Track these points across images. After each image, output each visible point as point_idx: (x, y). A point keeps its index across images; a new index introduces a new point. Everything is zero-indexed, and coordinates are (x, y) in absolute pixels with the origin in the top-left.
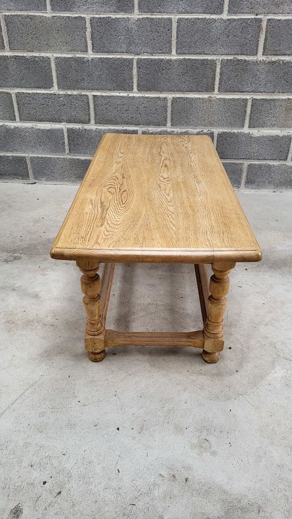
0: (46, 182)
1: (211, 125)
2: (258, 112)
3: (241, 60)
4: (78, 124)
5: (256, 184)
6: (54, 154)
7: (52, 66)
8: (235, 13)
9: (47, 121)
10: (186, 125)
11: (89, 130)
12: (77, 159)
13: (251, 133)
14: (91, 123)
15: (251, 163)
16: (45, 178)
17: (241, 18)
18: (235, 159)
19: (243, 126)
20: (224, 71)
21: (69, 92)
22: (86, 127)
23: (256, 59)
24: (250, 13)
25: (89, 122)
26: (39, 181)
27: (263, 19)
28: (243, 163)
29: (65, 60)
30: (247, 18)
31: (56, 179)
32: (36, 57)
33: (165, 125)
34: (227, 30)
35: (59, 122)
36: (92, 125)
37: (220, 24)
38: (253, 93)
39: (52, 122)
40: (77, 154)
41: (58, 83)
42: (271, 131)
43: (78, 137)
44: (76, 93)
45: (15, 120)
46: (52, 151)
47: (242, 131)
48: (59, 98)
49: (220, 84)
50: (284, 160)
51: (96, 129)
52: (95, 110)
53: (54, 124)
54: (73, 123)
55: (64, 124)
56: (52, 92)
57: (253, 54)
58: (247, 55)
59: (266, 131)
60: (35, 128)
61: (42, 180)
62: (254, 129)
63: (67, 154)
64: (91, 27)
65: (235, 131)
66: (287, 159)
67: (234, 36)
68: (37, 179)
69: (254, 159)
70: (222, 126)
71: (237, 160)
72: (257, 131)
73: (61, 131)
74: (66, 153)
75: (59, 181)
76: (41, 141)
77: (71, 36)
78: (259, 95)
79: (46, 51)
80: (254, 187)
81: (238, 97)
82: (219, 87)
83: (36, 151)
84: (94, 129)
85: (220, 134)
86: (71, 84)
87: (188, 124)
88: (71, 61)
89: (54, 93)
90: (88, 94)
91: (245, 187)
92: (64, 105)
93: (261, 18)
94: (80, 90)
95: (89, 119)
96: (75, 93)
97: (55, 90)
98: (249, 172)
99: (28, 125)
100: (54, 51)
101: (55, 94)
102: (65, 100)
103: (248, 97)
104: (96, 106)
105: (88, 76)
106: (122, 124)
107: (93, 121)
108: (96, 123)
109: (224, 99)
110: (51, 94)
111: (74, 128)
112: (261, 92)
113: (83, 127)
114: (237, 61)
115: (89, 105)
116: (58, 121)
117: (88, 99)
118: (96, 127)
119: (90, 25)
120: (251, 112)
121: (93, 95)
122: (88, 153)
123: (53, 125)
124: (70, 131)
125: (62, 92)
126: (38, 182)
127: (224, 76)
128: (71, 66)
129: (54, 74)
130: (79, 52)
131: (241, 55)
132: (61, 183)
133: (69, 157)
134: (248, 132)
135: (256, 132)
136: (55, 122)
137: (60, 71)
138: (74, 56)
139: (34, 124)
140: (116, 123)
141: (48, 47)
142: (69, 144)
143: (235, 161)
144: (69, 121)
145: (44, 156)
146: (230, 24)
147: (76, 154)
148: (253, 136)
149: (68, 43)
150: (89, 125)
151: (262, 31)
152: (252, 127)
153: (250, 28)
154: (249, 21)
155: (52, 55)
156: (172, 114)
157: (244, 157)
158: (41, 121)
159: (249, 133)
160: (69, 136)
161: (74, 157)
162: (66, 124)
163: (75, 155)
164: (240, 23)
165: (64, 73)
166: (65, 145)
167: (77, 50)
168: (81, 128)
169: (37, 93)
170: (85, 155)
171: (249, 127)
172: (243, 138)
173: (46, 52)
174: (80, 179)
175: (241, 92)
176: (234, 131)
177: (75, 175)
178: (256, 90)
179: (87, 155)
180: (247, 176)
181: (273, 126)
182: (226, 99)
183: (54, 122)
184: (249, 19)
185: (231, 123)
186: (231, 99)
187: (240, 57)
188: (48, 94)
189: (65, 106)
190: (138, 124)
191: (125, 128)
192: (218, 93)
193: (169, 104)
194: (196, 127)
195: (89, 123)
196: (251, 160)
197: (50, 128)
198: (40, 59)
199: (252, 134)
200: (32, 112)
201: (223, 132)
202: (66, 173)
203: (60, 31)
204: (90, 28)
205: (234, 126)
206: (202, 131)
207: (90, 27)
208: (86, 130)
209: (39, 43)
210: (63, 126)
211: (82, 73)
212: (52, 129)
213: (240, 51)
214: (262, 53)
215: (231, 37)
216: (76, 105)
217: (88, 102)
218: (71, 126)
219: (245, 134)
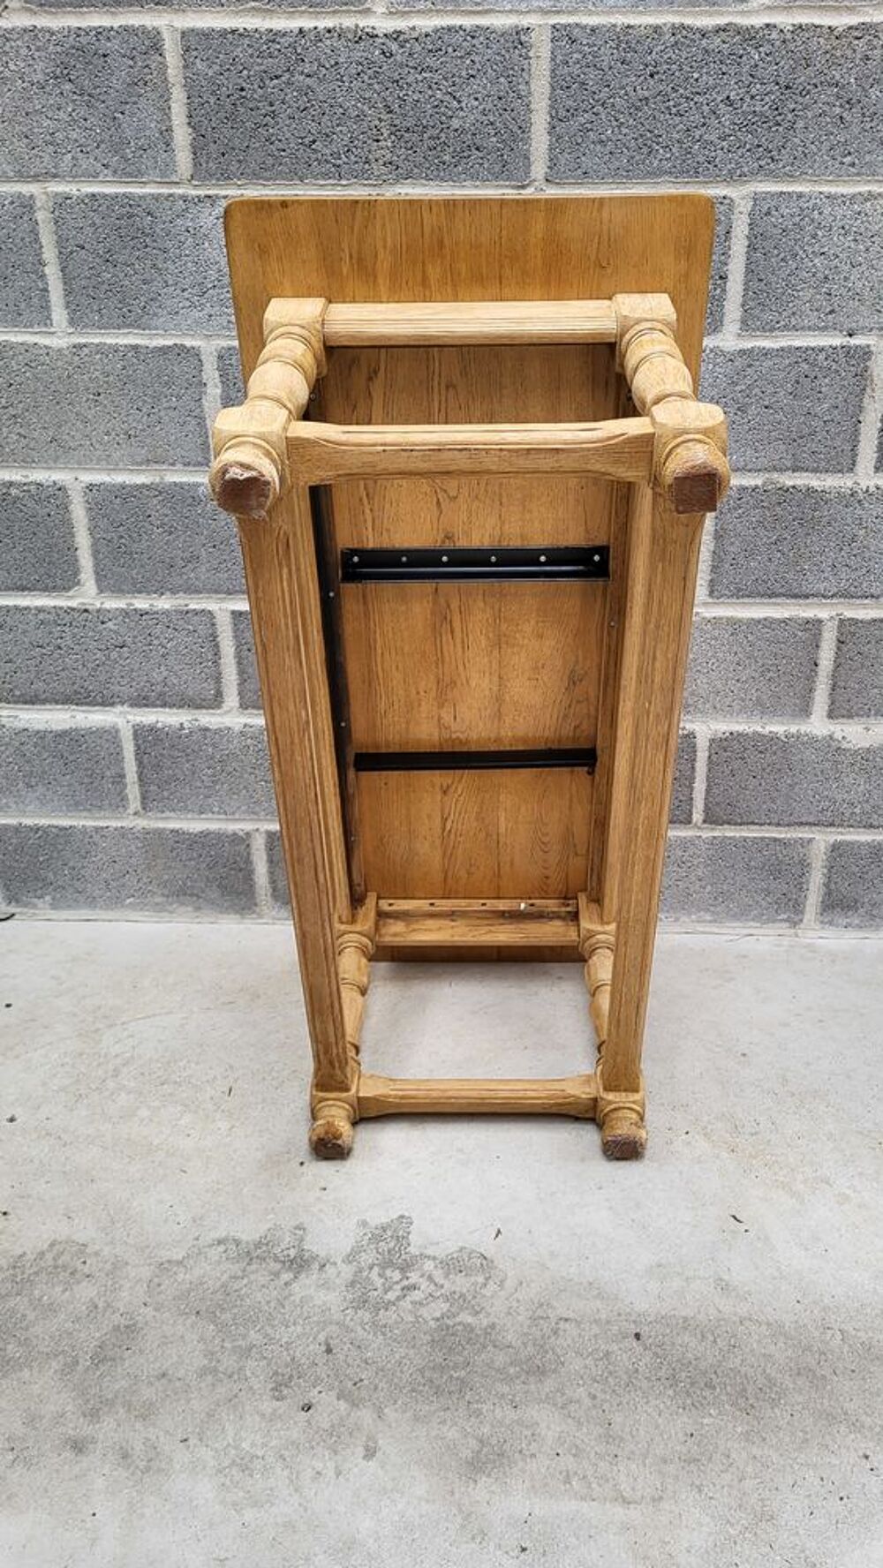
0: (53, 914)
2: (863, 665)
3: (794, 487)
4: (175, 710)
5: (861, 911)
6: (84, 814)
7: (74, 515)
8: (769, 329)
9: (57, 702)
11: (216, 732)
12: (172, 831)
13: (838, 735)
14: (225, 707)
15: (839, 838)
16: (48, 898)
17: (790, 348)
18: (778, 825)
19: (805, 711)
20: (731, 527)
21: (141, 603)
22: (208, 719)
23: (849, 484)
24: (825, 328)
25: (216, 701)
26: (25, 910)
27: (873, 349)
28: (810, 841)
29: (124, 493)
30: (812, 345)
31: (92, 902)
32: (11, 484)
34: (737, 388)
35: (103, 704)
36: (229, 711)
37: (711, 366)
38: (842, 600)
39: (77, 704)
40: (172, 814)
41: (97, 573)
43: (176, 753)
44: (167, 606)
46: (76, 806)
47: (804, 728)
48: (103, 623)
49: (714, 569)
51: (245, 726)
52: (239, 663)
53: (83, 711)
54: (156, 706)
55: (121, 713)
56: (74, 603)
57: (839, 468)
58: (815, 471)
60: (8, 725)
61: (35, 906)
62: (851, 721)
63: (135, 814)
64: (222, 382)
65: (778, 728)
67: (766, 407)
68: (17, 901)
69: (852, 826)
70: (729, 711)
71: (787, 828)
73: (112, 734)
74: (131, 811)
75: (101, 907)
76: (32, 771)
77: (145, 410)
78: (865, 606)
79: (53, 462)
80: (857, 922)
81: (786, 615)
82: (711, 581)
83: (14, 806)
84: (237, 728)
85: (721, 740)
86: (148, 575)
88: (148, 496)
89: (84, 607)
90: (212, 605)
91: (822, 922)
92: (121, 647)
93: (868, 346)
94: (181, 594)
95: (219, 695)
96: (164, 603)
97: (87, 594)
98: (834, 871)
100: (82, 465)
101: (86, 611)
102: (123, 630)
103: (823, 614)
104: (245, 647)
105: (214, 546)
107: (231, 700)
108: (243, 706)
109: (733, 622)
110: (73, 609)
111: (159, 725)
112: (872, 596)
113: (196, 720)
114: (780, 492)
115: (217, 646)
116: (100, 700)
117: (213, 625)
118: (243, 720)
119: (217, 374)
120: (837, 666)
121: (233, 612)
122: (216, 809)
123: (80, 716)
124: (139, 732)
125: (114, 604)
126: (20, 913)
127: (732, 543)
128: (148, 513)
129: (83, 540)
130: (179, 466)
131: (794, 471)
132: (110, 914)
133: (142, 823)
134: (826, 732)
135: (857, 734)
136: (89, 704)
137: (106, 531)
138: (158, 480)
139: (5, 712)
141: (59, 451)
142: (140, 780)
143: (780, 832)
144: (141, 701)
145: (44, 822)
146: (750, 366)
147: (167, 814)
148: (845, 745)
149: (136, 437)
150: (219, 711)
151: (873, 390)
152: (843, 716)
153: (827, 381)
154: (822, 356)
155: (75, 479)
157: (811, 820)
158: (33, 704)
159: (831, 737)
160: (140, 753)
161: (161, 825)
162: (129, 709)
163: (164, 815)
164: (787, 362)
165: (122, 537)
166: (125, 786)
167: (171, 461)
168: (187, 725)
169: (16, 607)
170: (203, 816)
171: (831, 715)
172: (810, 755)
173: (50, 468)
174: (181, 898)
175: (796, 596)
176: (772, 729)
177: (165, 887)
178: (853, 589)
179: (210, 815)
180: (826, 885)
182: (740, 621)
183: (82, 704)
184: (822, 349)
185: (759, 702)
186: (759, 621)
187: (788, 480)
188: (61, 608)
189: (125, 649)
192: (711, 600)
195: (219, 707)
196: (840, 830)
197: (68, 727)
198: (29, 491)
199: (843, 738)
201: (731, 734)
202: (130, 880)
203: (102, 396)
204: (220, 385)
205: (774, 713)
207: (217, 380)
208: (207, 729)
209: (25, 437)
210: (122, 719)
211: (190, 536)
212: (76, 729)
213: (789, 457)
214: (873, 462)
215: (752, 411)
216: (169, 645)
217: (214, 637)
218: (149, 717)
219: (814, 739)
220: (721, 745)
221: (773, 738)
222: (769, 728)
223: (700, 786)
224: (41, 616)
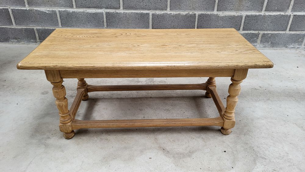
1: (195, 9)
4: (112, 9)
9: (93, 8)
10: (179, 10)
11: (119, 13)
13: (218, 14)
19: (213, 10)
22: (118, 11)
25: (119, 8)
33: (166, 10)
35: (100, 8)
36: (121, 10)
39: (96, 8)
42: (230, 13)
43: (113, 17)
45: (73, 7)
47: (213, 13)
50: (238, 30)
52: (123, 1)
54: (109, 9)
59: (227, 13)
60: (85, 12)
65: (209, 13)
66: (240, 29)
70: (201, 10)
72: (222, 13)
73: (102, 14)
74: (105, 27)
76: (89, 20)
84: (122, 13)
85: (200, 15)
87: (180, 9)
95: (120, 7)
99: (81, 10)
106: (140, 9)
107: (121, 8)
108: (124, 9)
111: (110, 12)
113: (116, 11)
118: (123, 11)
120: (219, 2)
123: (97, 10)
124: (107, 13)
135: (221, 14)
136: (98, 8)
139: (85, 10)
140: (136, 9)
142: (106, 22)
144: (107, 8)
147: (111, 28)
148: (219, 16)
152: (219, 11)
156: (170, 3)
158: (89, 8)
160: (106, 17)
162: (105, 9)
166: (104, 23)
168: (114, 12)
171: (217, 11)
172: (214, 17)
181: (231, 10)
185: (206, 8)
190: (149, 9)
191: (141, 12)
194: (185, 11)
197: (95, 12)
200: (84, 3)
205: (208, 10)
206: (189, 13)
208: (117, 13)
210: (103, 11)
218: (108, 11)
219: (215, 15)
220: (200, 16)
221: (208, 15)
222: (208, 13)
223: (196, 23)
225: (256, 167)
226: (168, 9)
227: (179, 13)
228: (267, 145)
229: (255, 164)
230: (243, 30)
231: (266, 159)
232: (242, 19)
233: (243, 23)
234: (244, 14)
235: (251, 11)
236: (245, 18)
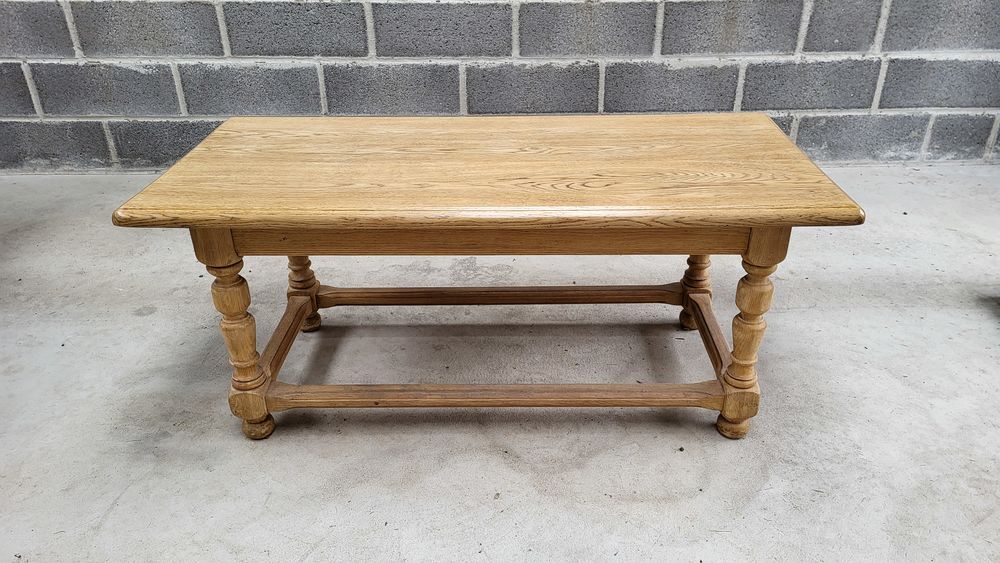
1: (594, 51)
2: (676, 26)
4: (344, 58)
6: (300, 115)
9: (285, 54)
10: (548, 53)
11: (365, 68)
13: (666, 64)
14: (369, 55)
18: (638, 112)
19: (650, 51)
22: (361, 62)
25: (365, 53)
33: (508, 54)
35: (308, 55)
36: (371, 58)
39: (295, 55)
40: (343, 114)
42: (702, 59)
43: (345, 81)
45: (223, 54)
46: (296, 111)
47: (650, 60)
48: (308, 10)
50: (728, 110)
51: (379, 65)
52: (376, 31)
53: (299, 59)
54: (334, 55)
55: (318, 59)
59: (694, 60)
60: (261, 67)
62: (672, 56)
63: (325, 114)
65: (638, 60)
66: (733, 108)
69: (673, 112)
70: (613, 52)
71: (642, 114)
72: (676, 59)
73: (314, 70)
74: (323, 112)
76: (272, 92)
81: (640, 1)
83: (264, 112)
84: (375, 67)
85: (611, 67)
87: (550, 51)
92: (317, 24)
95: (366, 48)
99: (248, 62)
102: (318, 15)
104: (379, 23)
106: (427, 54)
107: (372, 51)
108: (379, 55)
109: (616, 4)
111: (337, 66)
113: (355, 63)
115: (365, 22)
116: (306, 53)
117: (363, 10)
118: (378, 62)
120: (665, 27)
122: (365, 111)
123: (297, 62)
124: (327, 70)
134: (660, 62)
135: (675, 62)
136: (301, 55)
139: (259, 60)
140: (417, 54)
142: (327, 96)
144: (327, 53)
148: (669, 68)
150: (366, 58)
152: (668, 53)
156: (520, 34)
157: (655, 108)
158: (273, 55)
159: (662, 64)
160: (326, 81)
163: (339, 115)
166: (320, 99)
168: (350, 65)
171: (663, 53)
172: (653, 74)
176: (636, 61)
181: (704, 49)
182: (619, 4)
183: (298, 55)
185: (628, 47)
186: (627, 4)
189: (319, 25)
190: (458, 54)
191: (433, 62)
193: (515, 16)
194: (567, 57)
195: (366, 55)
197: (291, 68)
199: (668, 65)
200: (256, 39)
201: (616, 64)
205: (636, 53)
206: (577, 63)
208: (360, 68)
210: (317, 63)
212: (295, 69)
216: (341, 22)
217: (363, 18)
218: (332, 61)
219: (655, 66)
220: (611, 69)
221: (635, 66)
222: (634, 61)
223: (602, 92)
224: (277, 7)
225: (767, 486)
226: (516, 51)
227: (548, 62)
228: (801, 427)
229: (766, 478)
230: (742, 110)
231: (796, 464)
232: (737, 77)
233: (742, 90)
234: (743, 60)
235: (762, 53)
236: (747, 73)
